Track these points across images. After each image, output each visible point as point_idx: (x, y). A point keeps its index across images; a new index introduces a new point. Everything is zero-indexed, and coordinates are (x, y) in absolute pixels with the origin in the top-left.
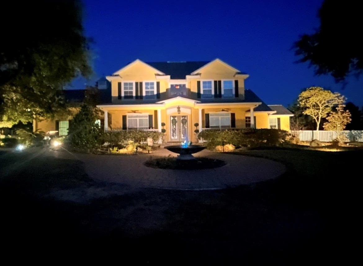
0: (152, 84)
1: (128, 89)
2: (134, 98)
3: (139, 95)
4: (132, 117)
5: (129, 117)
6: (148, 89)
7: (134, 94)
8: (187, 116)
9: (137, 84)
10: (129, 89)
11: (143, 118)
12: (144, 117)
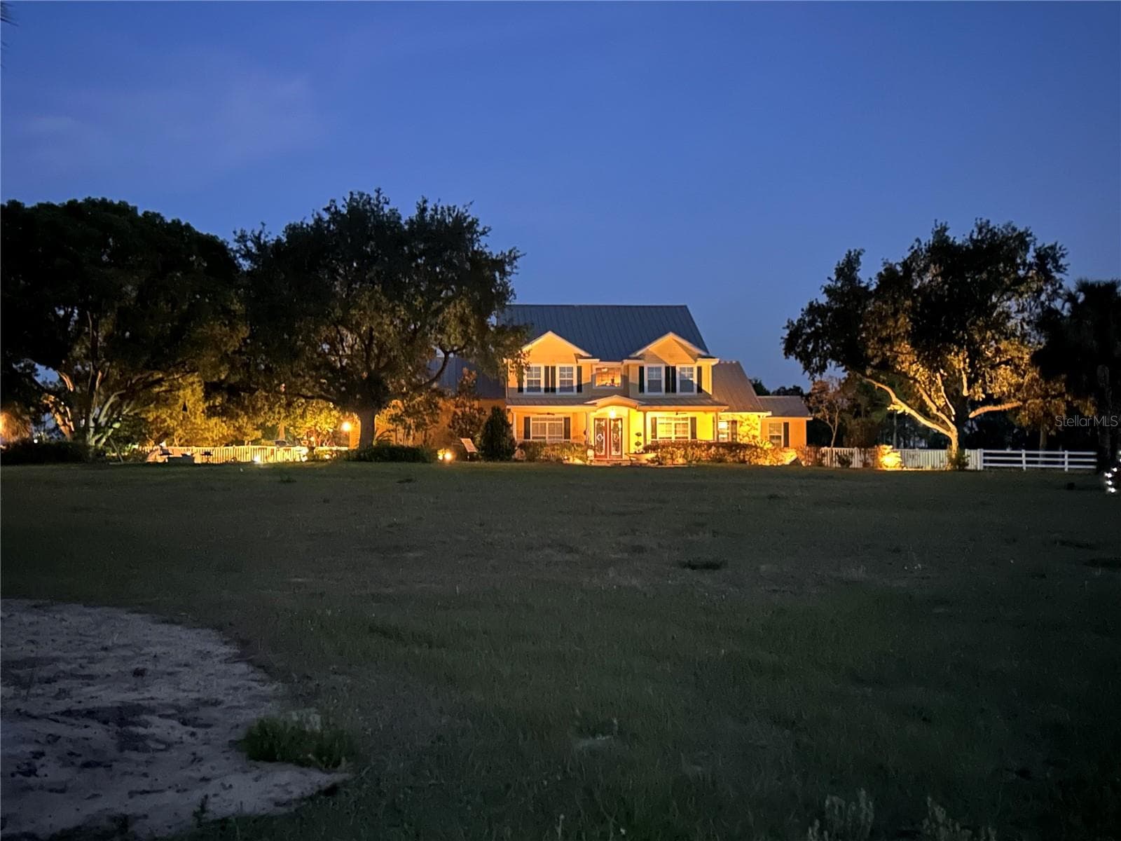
0: (571, 369)
1: (532, 377)
2: (543, 391)
3: (550, 386)
4: (537, 419)
5: (534, 419)
6: (564, 377)
7: (543, 385)
8: (621, 419)
9: (547, 368)
10: (535, 377)
11: (555, 422)
12: (557, 419)
